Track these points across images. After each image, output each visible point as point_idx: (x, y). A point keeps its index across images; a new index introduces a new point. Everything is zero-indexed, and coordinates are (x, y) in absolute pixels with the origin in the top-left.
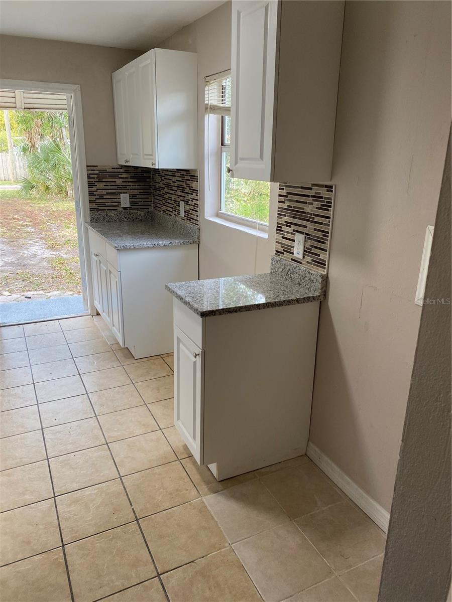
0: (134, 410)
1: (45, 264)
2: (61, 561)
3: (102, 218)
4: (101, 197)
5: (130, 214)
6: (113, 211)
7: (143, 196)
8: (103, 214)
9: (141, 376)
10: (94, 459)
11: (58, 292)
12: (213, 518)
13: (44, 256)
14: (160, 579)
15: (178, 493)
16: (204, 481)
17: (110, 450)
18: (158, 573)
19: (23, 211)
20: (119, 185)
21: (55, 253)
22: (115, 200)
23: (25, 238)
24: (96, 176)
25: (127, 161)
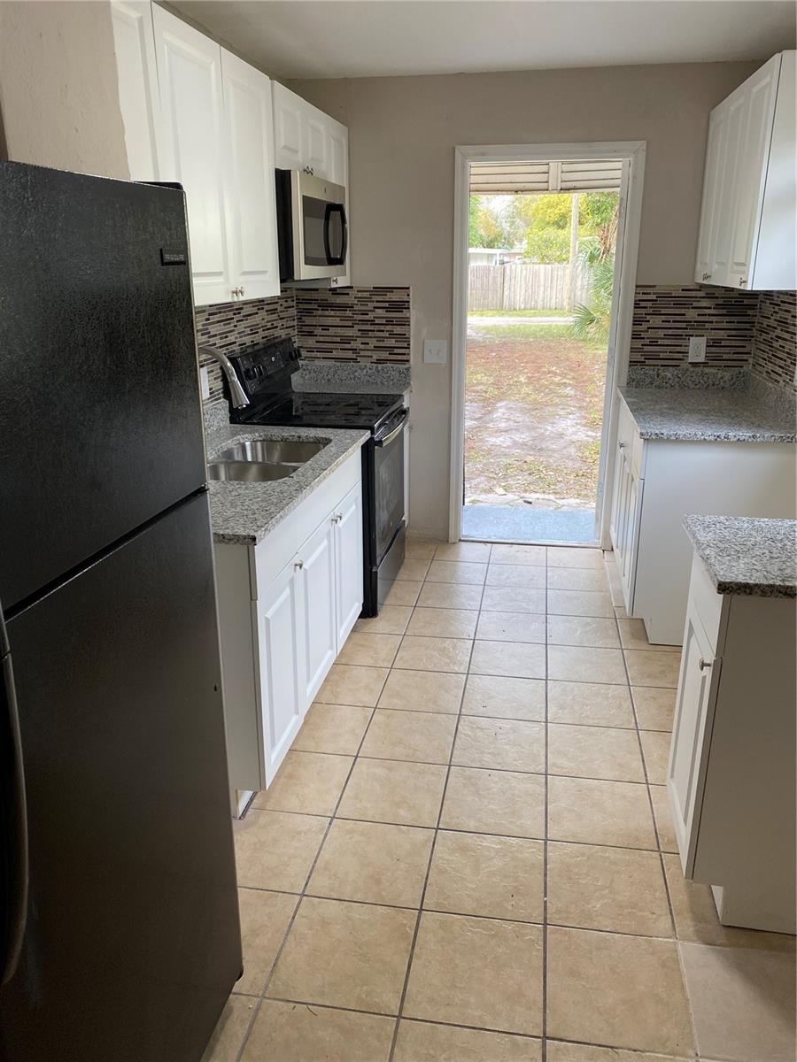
0: (612, 732)
1: (572, 450)
2: (409, 931)
3: (648, 380)
4: (653, 343)
5: (703, 374)
6: (670, 368)
7: (734, 343)
8: (651, 372)
9: (648, 677)
10: (517, 792)
11: (578, 501)
12: (683, 987)
13: (575, 438)
14: (544, 1045)
15: (634, 910)
16: (693, 913)
17: (547, 788)
18: (545, 1033)
19: (567, 359)
20: (691, 322)
21: (593, 434)
22: (678, 349)
23: (556, 405)
24: (649, 304)
25: (706, 277)
